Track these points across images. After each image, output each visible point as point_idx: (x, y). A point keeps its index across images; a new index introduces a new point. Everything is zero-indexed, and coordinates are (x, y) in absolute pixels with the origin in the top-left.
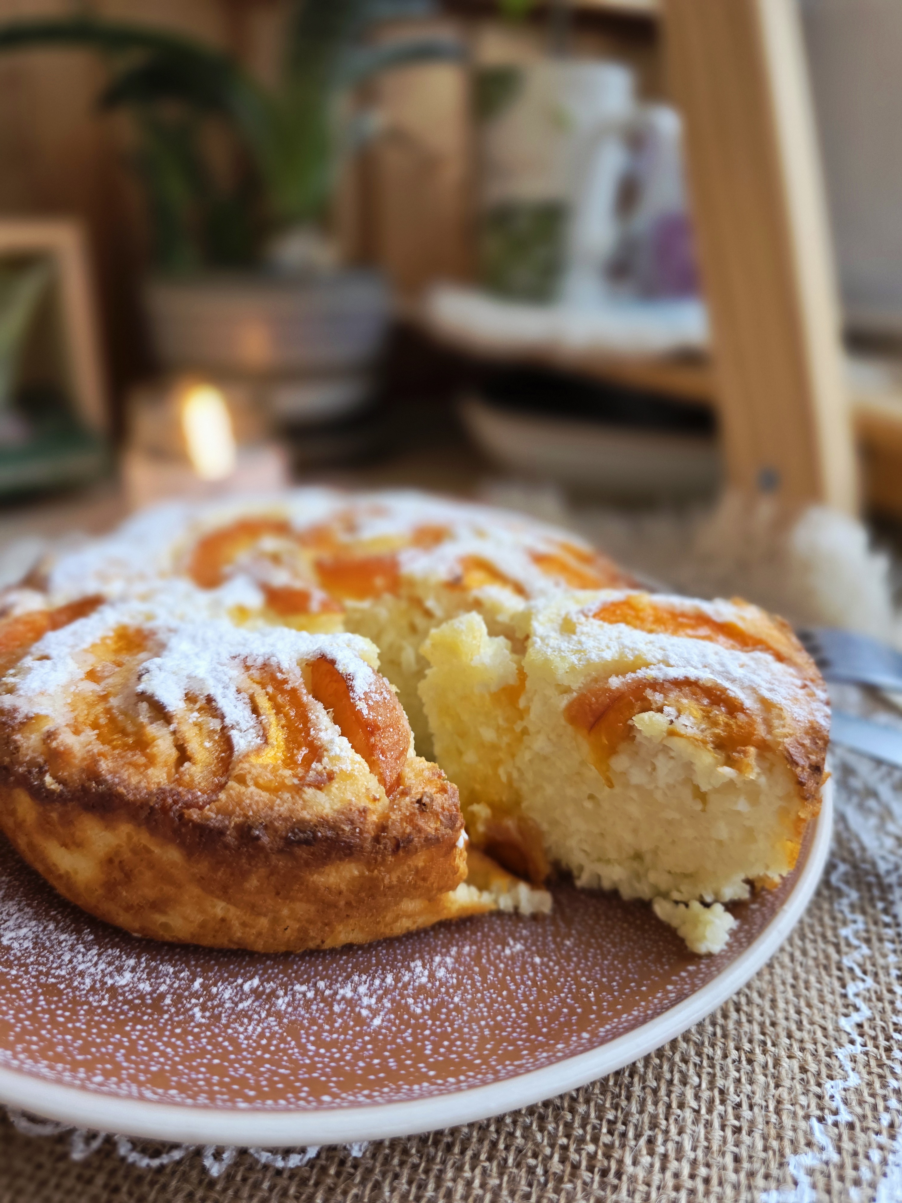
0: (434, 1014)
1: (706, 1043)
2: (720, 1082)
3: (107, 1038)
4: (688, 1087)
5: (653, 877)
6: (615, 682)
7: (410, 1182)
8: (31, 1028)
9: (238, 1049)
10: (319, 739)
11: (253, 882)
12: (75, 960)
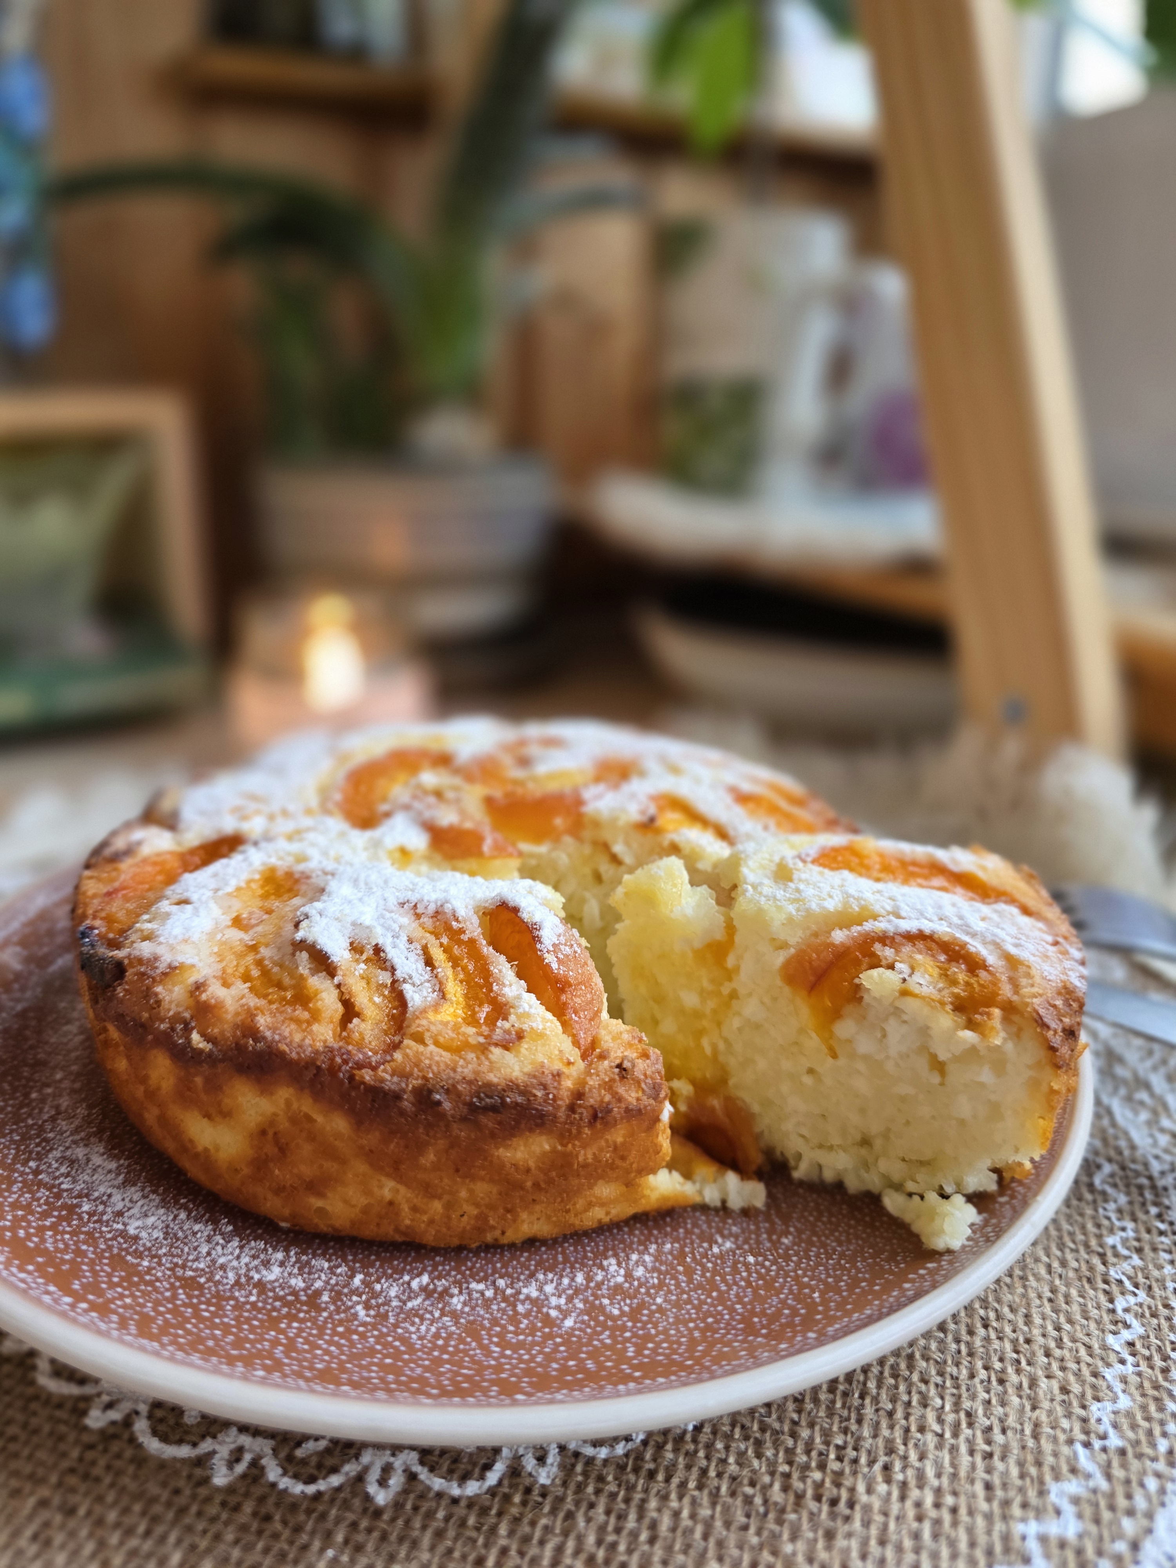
0: (634, 1314)
1: (950, 1362)
2: (966, 1404)
3: (261, 1335)
4: (929, 1409)
5: (884, 1165)
6: (839, 936)
7: (608, 1512)
8: (174, 1321)
9: (411, 1349)
10: (504, 995)
11: (430, 1157)
12: (213, 1252)
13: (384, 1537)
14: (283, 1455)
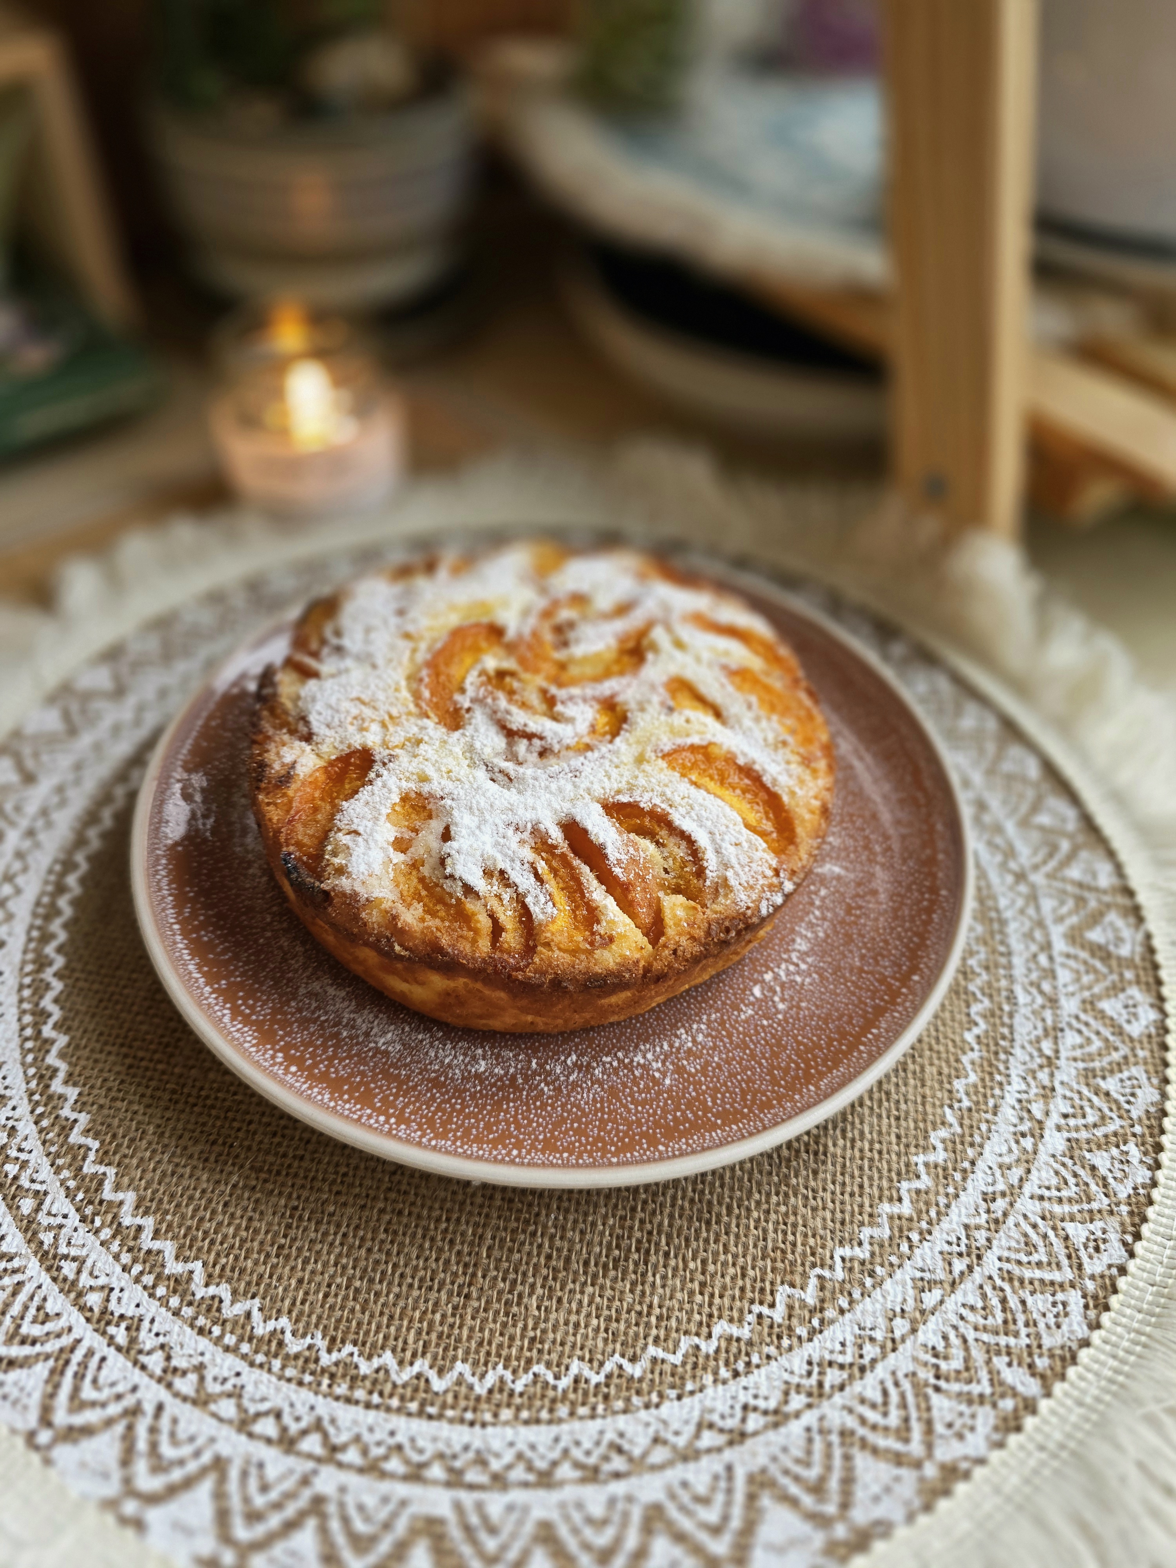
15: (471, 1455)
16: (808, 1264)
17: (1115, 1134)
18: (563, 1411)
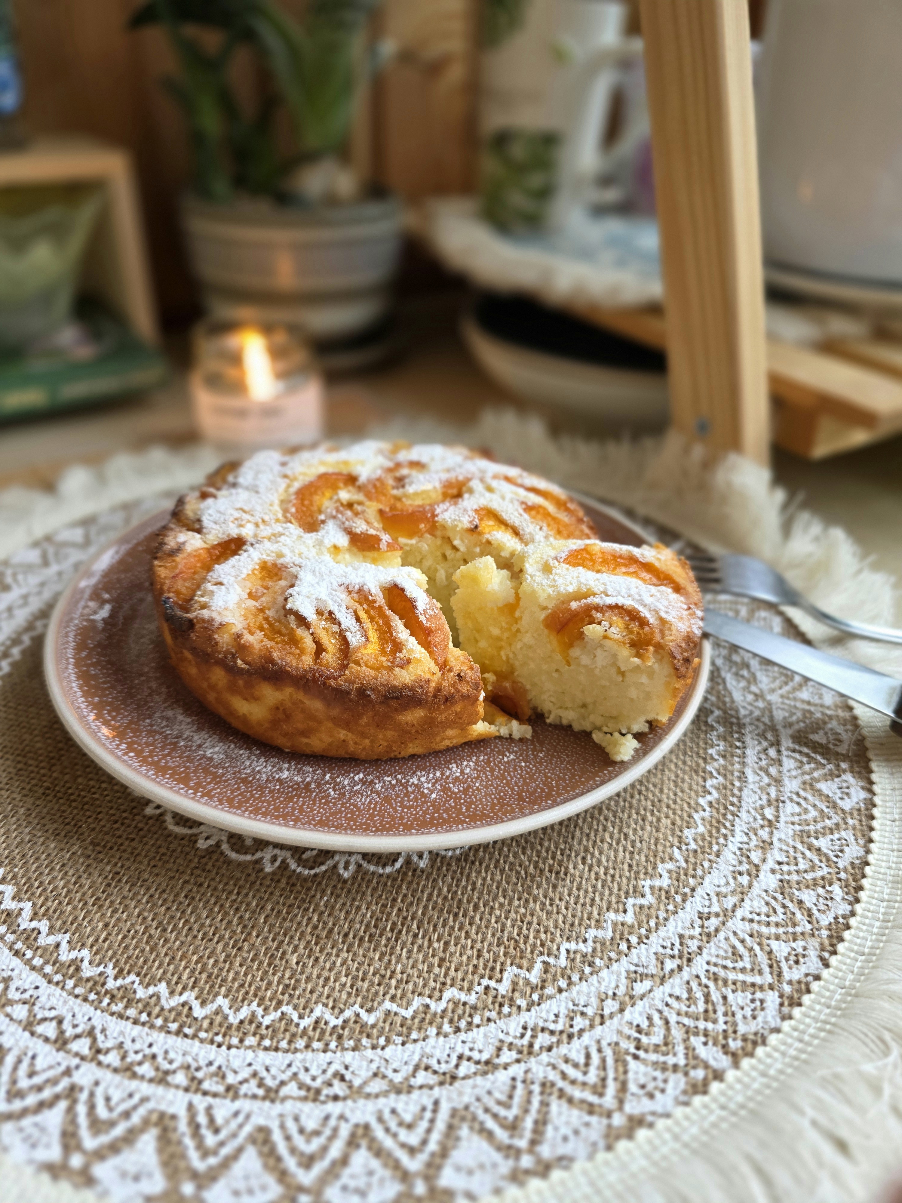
0: (465, 791)
1: (619, 811)
2: (625, 830)
3: (286, 805)
4: (607, 832)
5: (592, 718)
6: (574, 605)
7: (453, 879)
8: (243, 800)
9: (359, 809)
10: (399, 638)
11: (365, 720)
12: (253, 764)
13: (349, 891)
14: (297, 857)
15: (213, 1069)
16: (537, 952)
17: (823, 878)
18: (301, 1043)
